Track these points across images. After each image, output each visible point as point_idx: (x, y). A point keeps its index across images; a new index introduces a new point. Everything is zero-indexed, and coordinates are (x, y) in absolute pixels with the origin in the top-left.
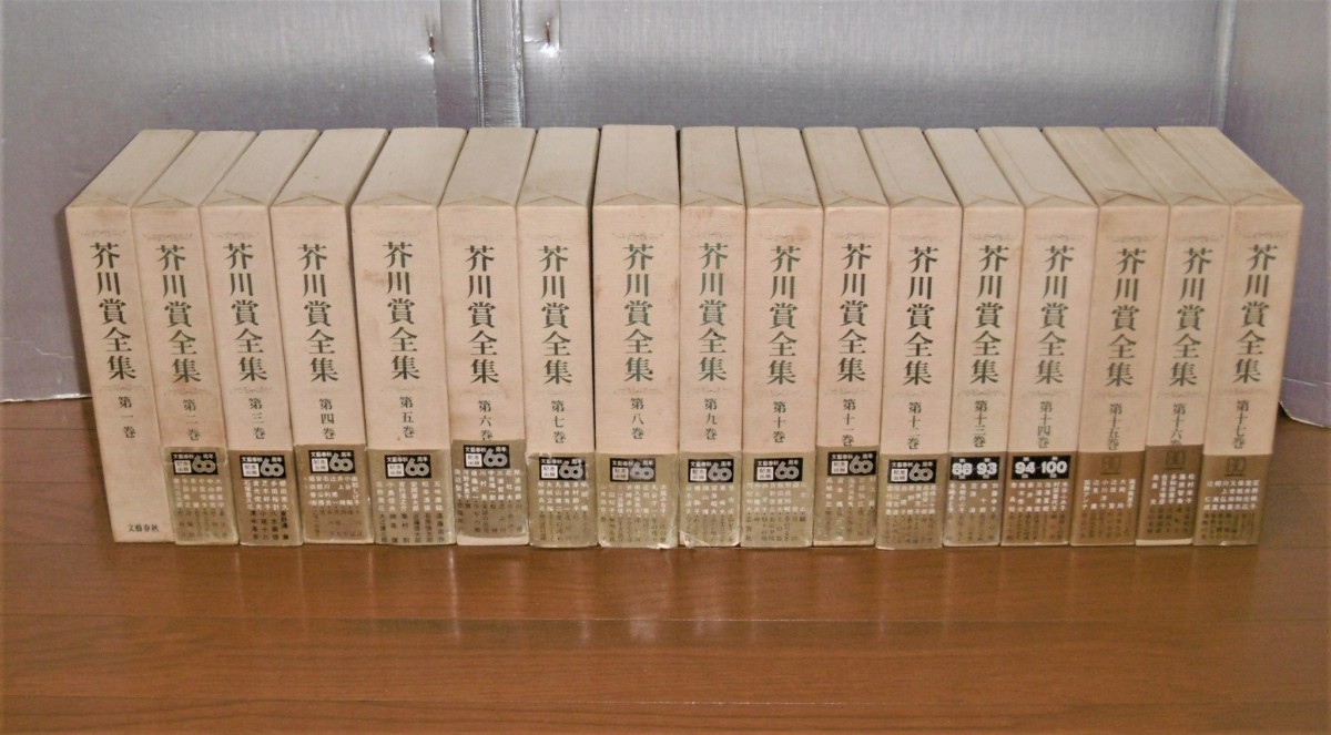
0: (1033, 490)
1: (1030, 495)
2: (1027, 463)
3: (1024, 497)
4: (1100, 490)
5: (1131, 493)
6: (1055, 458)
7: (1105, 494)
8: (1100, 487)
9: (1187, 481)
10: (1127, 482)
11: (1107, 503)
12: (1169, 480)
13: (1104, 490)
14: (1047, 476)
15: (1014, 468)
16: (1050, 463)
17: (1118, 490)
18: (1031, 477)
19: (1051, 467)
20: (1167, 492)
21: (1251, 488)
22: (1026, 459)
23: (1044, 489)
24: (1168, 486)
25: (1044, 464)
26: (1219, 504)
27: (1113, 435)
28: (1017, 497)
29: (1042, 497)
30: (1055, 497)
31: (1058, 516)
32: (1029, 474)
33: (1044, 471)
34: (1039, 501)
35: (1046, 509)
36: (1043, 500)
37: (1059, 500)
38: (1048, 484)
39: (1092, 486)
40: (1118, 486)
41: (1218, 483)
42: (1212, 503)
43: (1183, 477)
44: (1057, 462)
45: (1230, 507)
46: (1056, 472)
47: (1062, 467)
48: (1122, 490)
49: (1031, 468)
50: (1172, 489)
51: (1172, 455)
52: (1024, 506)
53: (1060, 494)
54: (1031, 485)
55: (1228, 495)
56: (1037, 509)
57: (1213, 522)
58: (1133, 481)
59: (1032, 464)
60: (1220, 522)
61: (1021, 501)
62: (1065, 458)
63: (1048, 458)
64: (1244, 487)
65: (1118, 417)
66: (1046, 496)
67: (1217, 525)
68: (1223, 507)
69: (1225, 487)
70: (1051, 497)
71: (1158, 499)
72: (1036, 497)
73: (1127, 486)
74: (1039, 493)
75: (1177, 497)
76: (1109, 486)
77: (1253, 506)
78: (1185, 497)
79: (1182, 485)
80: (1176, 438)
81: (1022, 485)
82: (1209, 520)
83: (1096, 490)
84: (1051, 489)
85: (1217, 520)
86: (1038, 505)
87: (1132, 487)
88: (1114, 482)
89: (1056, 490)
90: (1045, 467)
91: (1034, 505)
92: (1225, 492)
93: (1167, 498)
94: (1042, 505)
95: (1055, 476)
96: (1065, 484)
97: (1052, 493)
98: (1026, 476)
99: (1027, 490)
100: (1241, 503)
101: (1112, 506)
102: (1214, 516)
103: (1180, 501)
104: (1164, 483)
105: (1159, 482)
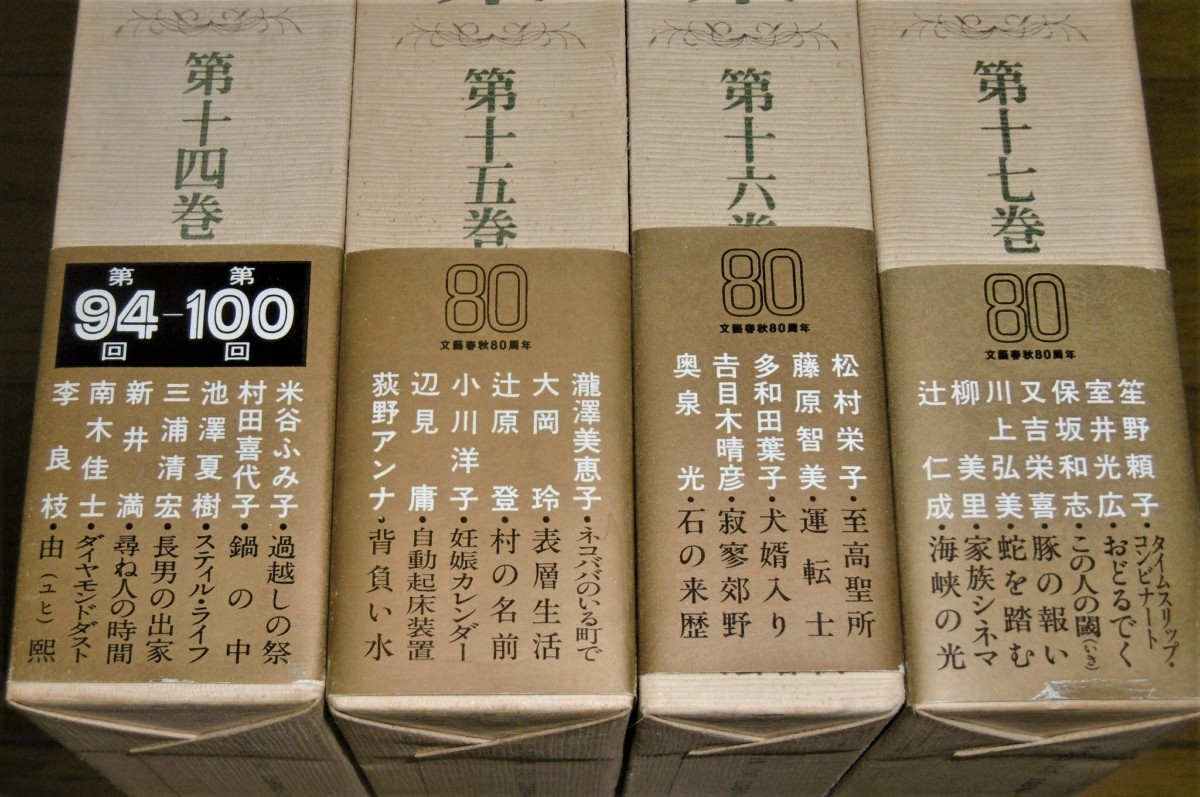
0: (152, 416)
1: (136, 438)
2: (122, 295)
3: (109, 449)
4: (443, 420)
5: (587, 439)
6: (241, 275)
7: (465, 440)
8: (444, 406)
9: (827, 383)
10: (565, 386)
11: (482, 482)
12: (747, 378)
13: (465, 421)
14: (209, 353)
15: (69, 318)
16: (222, 297)
17: (525, 421)
18: (142, 354)
19: (228, 314)
20: (749, 434)
21: (1117, 411)
22: (121, 277)
23: (196, 413)
24: (748, 407)
25: (195, 301)
26: (991, 488)
27: (490, 193)
28: (81, 450)
29: (192, 449)
30: (249, 448)
31: (265, 545)
32: (130, 337)
33: (195, 332)
34: (175, 466)
35: (206, 506)
36: (192, 466)
37: (268, 466)
38: (216, 390)
39: (408, 405)
40: (525, 408)
41: (965, 392)
42: (958, 487)
43: (806, 365)
44: (251, 292)
45: (1043, 506)
46: (249, 335)
47: (273, 313)
48: (546, 421)
49: (142, 316)
50: (768, 420)
51: (742, 267)
52: (109, 491)
53: (270, 437)
54: (138, 391)
55: (1021, 450)
56: (168, 508)
57: (979, 578)
58: (588, 384)
59: (145, 300)
60: (1015, 584)
61: (96, 468)
62: (291, 274)
63: (214, 276)
64: (1085, 411)
65: (503, 121)
66: (210, 448)
67: (1004, 599)
68: (1009, 505)
69: (1001, 409)
70: (227, 449)
71: (712, 467)
72: (158, 447)
73: (566, 404)
74: (177, 429)
75: (794, 458)
76: (485, 404)
77: (1146, 502)
78: (831, 456)
79: (809, 400)
80: (753, 203)
81: (103, 390)
82: (960, 567)
83: (425, 420)
84: (230, 412)
85: (998, 569)
86: (174, 487)
87: (590, 412)
88: (506, 385)
89: (250, 419)
90: (202, 314)
91: (152, 488)
92: (1002, 432)
93: (751, 462)
94: (189, 487)
95: (244, 352)
96: (290, 391)
97: (232, 432)
98: (120, 351)
99: (121, 414)
100: (1090, 486)
101: (505, 498)
102: (978, 551)
103: (813, 477)
104: (727, 393)
105: (706, 385)
